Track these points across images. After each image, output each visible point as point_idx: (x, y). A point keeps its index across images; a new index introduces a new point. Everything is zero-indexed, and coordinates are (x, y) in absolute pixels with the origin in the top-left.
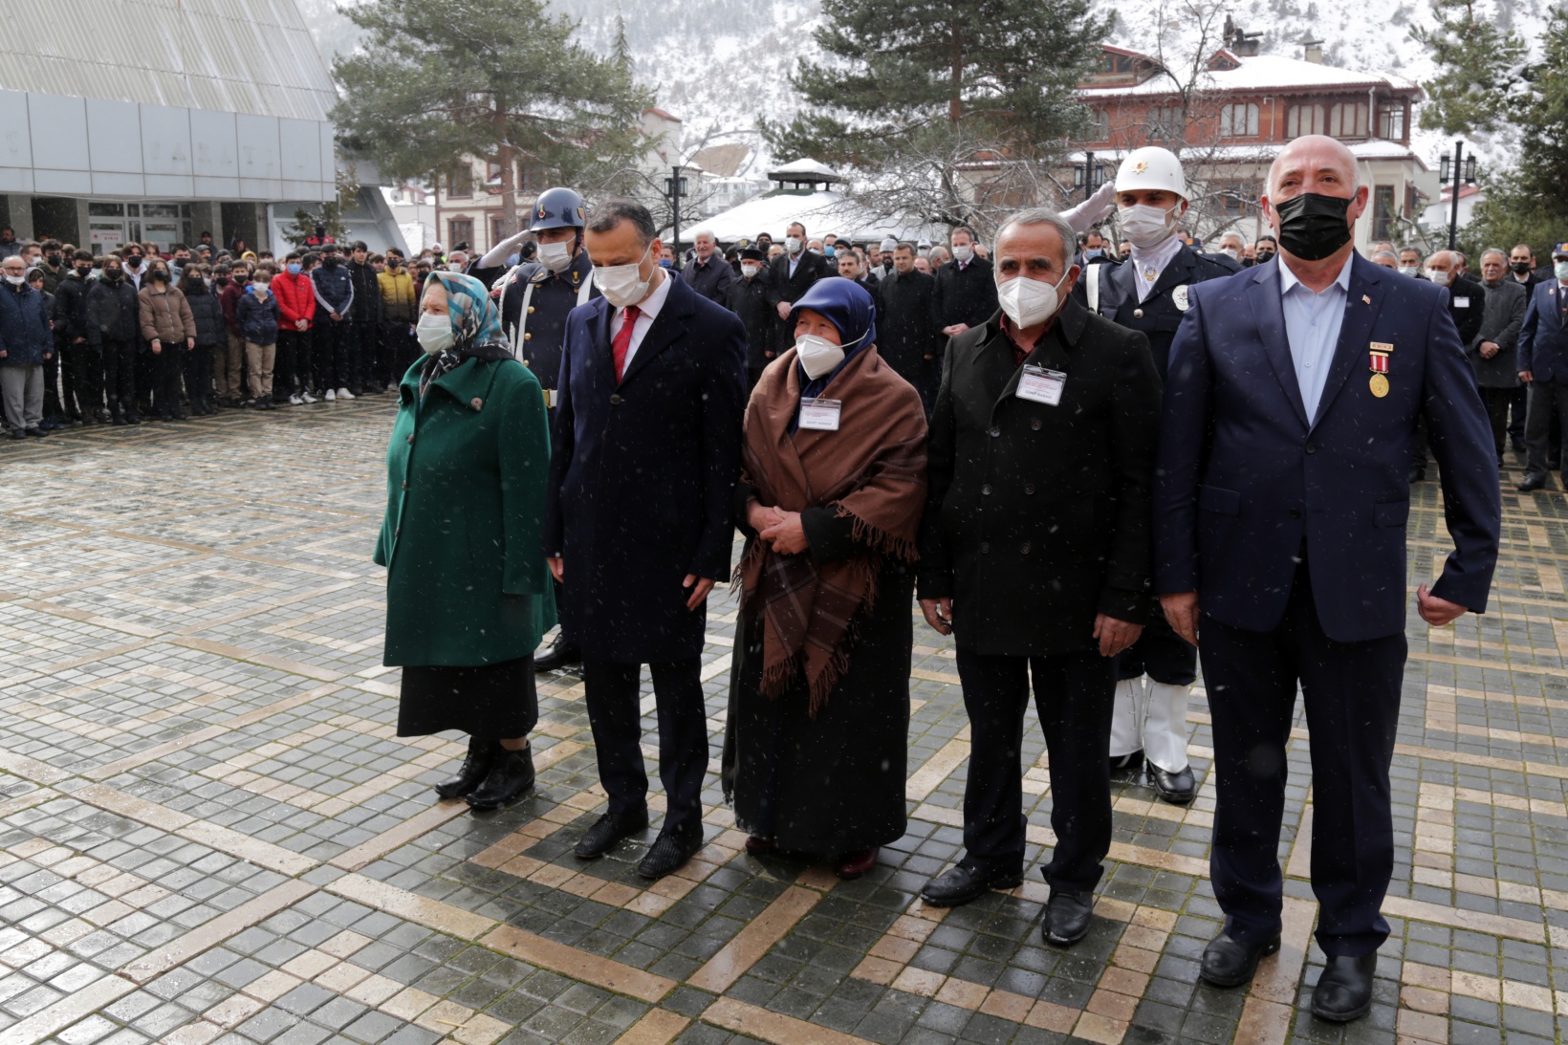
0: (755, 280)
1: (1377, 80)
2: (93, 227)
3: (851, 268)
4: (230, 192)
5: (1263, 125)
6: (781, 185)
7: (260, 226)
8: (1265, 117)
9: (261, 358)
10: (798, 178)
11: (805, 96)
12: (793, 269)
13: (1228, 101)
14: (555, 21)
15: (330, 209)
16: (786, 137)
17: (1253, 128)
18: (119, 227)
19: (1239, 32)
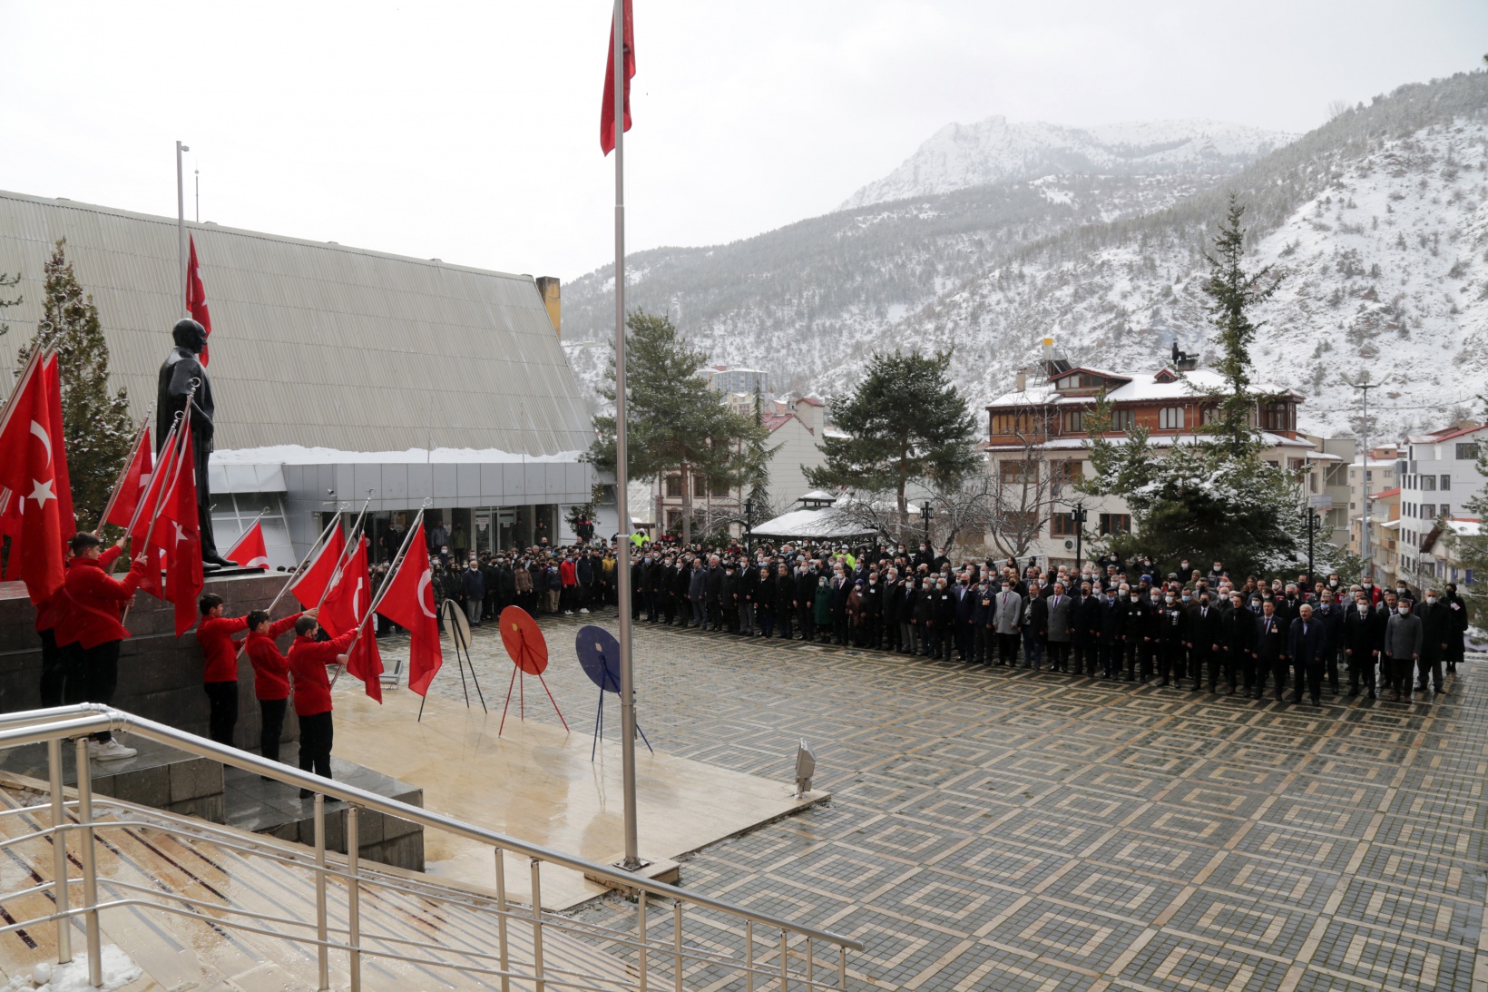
2: (478, 516)
4: (541, 501)
5: (1187, 422)
6: (805, 504)
7: (554, 513)
8: (1188, 416)
9: (554, 596)
13: (1164, 406)
15: (588, 506)
17: (1181, 424)
18: (487, 516)
19: (1183, 354)
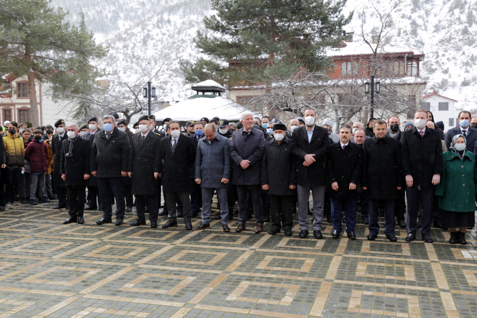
0: (283, 142)
1: (409, 51)
3: (347, 135)
6: (198, 93)
10: (204, 90)
11: (201, 50)
12: (310, 136)
13: (344, 60)
14: (56, 11)
16: (193, 70)
